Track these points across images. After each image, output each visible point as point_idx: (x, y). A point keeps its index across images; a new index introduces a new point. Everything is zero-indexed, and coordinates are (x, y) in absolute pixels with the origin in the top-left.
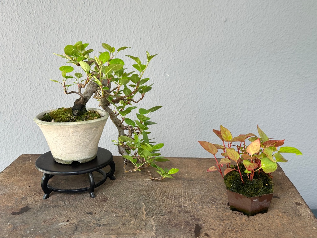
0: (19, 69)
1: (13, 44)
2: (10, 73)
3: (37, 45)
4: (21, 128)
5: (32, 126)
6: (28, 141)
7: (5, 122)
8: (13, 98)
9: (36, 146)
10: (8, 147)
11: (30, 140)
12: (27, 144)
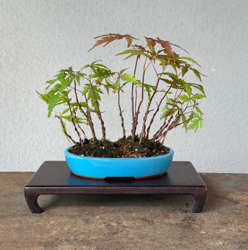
0: (35, 58)
1: (29, 27)
2: (24, 62)
3: (58, 29)
4: (32, 131)
5: (45, 128)
6: (38, 146)
7: (13, 123)
8: (24, 92)
9: (48, 154)
10: (14, 153)
11: (42, 145)
12: (37, 151)
